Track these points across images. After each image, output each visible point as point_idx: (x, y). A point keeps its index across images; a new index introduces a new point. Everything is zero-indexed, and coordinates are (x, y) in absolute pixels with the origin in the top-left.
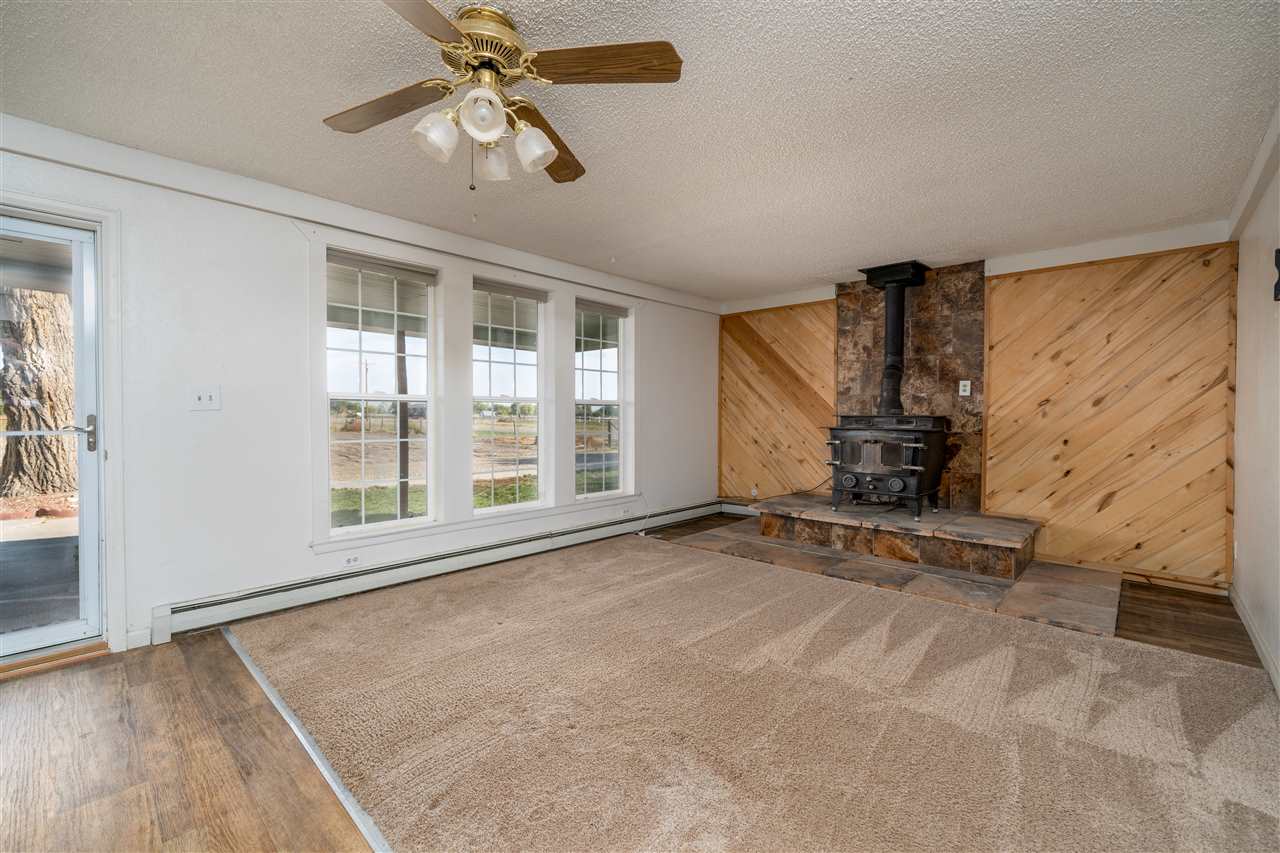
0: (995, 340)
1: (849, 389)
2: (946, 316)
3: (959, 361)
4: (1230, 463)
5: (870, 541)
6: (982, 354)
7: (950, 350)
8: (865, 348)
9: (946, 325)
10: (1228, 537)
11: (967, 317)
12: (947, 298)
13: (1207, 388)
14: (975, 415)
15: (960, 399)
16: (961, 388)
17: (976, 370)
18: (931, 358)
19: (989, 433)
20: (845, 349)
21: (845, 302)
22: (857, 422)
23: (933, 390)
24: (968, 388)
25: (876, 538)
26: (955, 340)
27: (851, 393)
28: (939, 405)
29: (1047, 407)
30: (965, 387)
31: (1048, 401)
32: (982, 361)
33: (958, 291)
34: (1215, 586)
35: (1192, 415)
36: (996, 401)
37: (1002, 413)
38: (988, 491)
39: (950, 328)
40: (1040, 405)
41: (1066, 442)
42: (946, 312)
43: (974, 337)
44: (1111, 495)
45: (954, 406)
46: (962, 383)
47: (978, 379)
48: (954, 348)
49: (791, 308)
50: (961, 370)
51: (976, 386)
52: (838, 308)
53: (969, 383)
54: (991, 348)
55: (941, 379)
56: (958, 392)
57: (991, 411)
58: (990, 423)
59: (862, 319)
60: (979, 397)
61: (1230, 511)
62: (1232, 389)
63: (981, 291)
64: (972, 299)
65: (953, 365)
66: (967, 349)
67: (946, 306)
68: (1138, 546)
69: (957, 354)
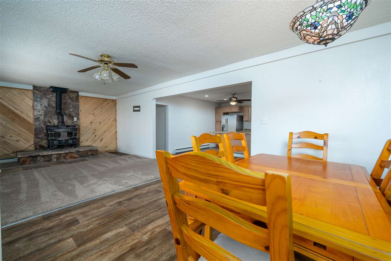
0: (81, 109)
1: (39, 118)
2: (70, 102)
3: (74, 113)
4: (116, 132)
5: (65, 156)
6: (79, 112)
7: (71, 110)
8: (45, 107)
9: (70, 104)
10: (116, 143)
11: (75, 103)
12: (70, 98)
13: (113, 121)
14: (78, 125)
15: (74, 122)
16: (74, 119)
17: (78, 115)
18: (66, 111)
19: (81, 129)
20: (37, 106)
21: (37, 92)
22: (53, 127)
23: (67, 119)
24: (76, 119)
25: (67, 155)
26: (72, 108)
27: (40, 119)
28: (69, 123)
29: (92, 123)
30: (75, 119)
31: (92, 122)
32: (79, 113)
33: (73, 97)
34: (116, 150)
35: (112, 125)
36: (82, 122)
37: (83, 125)
38: (81, 141)
39: (71, 105)
40: (91, 123)
41: (95, 130)
42: (70, 101)
43: (77, 108)
44: (102, 139)
45: (73, 123)
46: (75, 118)
47: (78, 117)
48: (72, 109)
49: (10, 88)
50: (74, 115)
51: (78, 119)
52: (34, 93)
53: (76, 118)
54: (81, 111)
55: (69, 117)
56: (74, 120)
57: (81, 124)
58: (81, 127)
59: (43, 98)
60: (78, 121)
61: (117, 139)
62: (116, 121)
63: (78, 98)
64: (76, 99)
65: (72, 114)
66: (75, 110)
67: (70, 100)
68: (106, 147)
69: (73, 111)
